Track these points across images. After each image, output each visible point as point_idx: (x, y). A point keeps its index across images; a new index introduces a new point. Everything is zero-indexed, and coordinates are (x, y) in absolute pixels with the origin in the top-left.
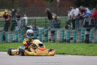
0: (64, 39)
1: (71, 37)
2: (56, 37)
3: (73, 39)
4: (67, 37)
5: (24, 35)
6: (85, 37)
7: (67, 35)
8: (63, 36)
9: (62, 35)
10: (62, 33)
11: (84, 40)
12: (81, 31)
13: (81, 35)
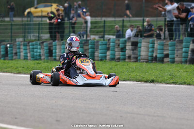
0: (153, 56)
1: (166, 52)
2: (140, 52)
3: (170, 56)
4: (158, 52)
5: (86, 47)
6: (189, 54)
7: (159, 49)
8: (153, 51)
9: (150, 50)
10: (150, 45)
11: (188, 59)
12: (184, 44)
13: (184, 49)
